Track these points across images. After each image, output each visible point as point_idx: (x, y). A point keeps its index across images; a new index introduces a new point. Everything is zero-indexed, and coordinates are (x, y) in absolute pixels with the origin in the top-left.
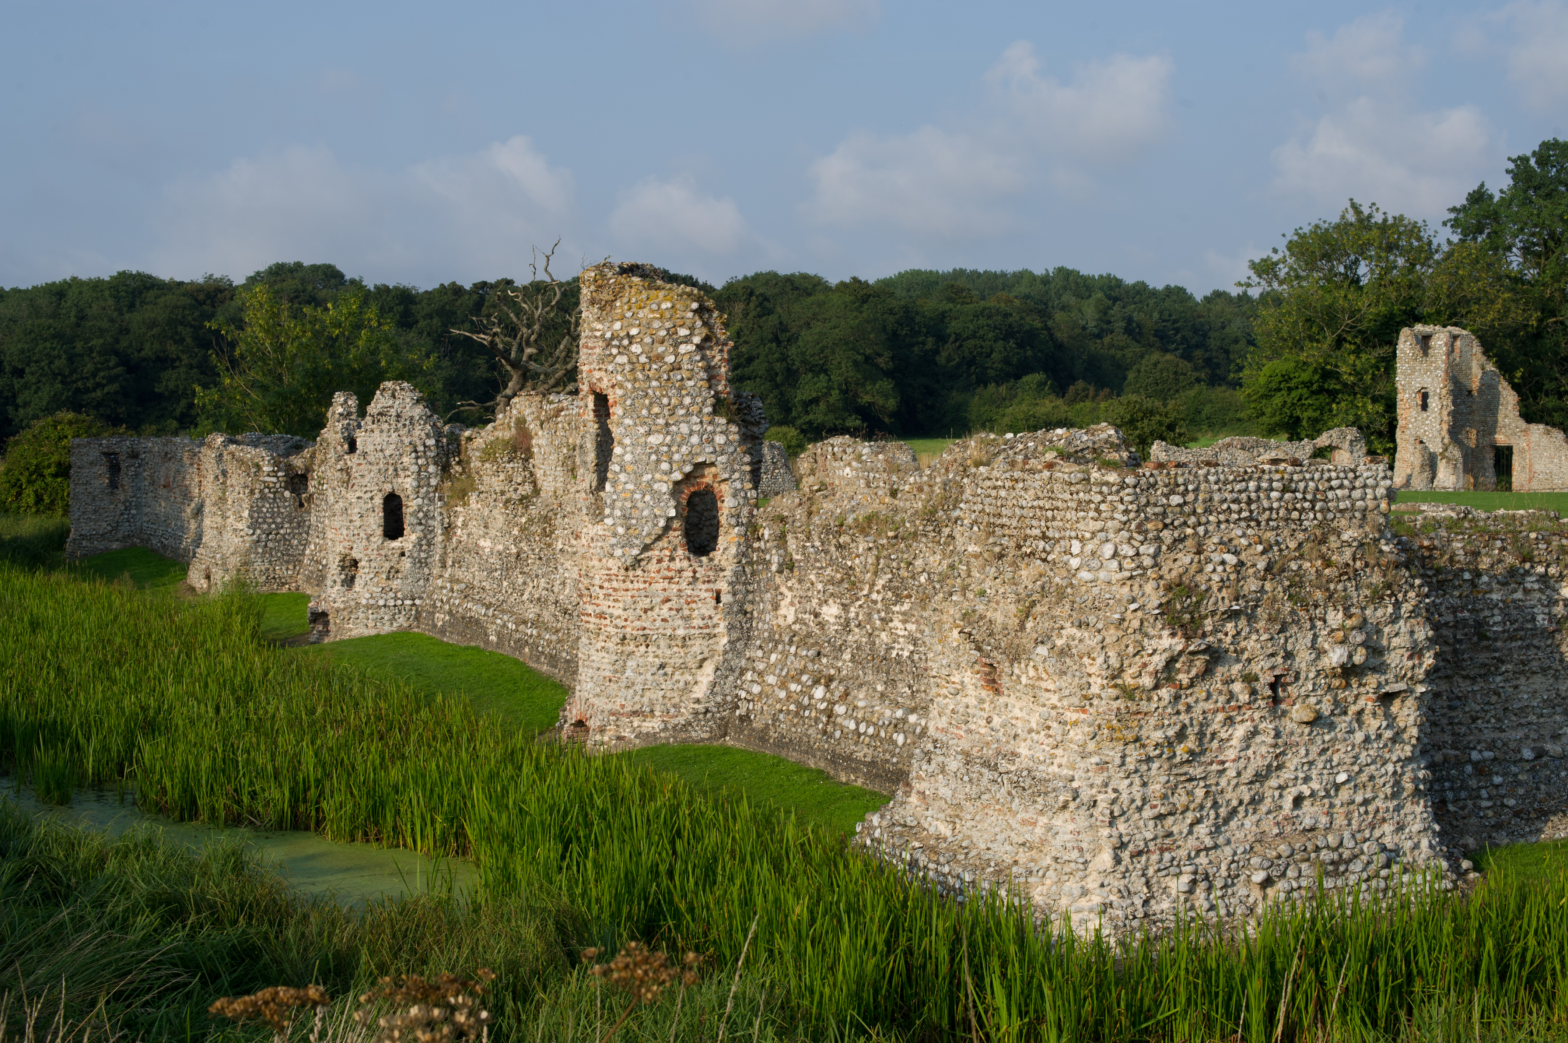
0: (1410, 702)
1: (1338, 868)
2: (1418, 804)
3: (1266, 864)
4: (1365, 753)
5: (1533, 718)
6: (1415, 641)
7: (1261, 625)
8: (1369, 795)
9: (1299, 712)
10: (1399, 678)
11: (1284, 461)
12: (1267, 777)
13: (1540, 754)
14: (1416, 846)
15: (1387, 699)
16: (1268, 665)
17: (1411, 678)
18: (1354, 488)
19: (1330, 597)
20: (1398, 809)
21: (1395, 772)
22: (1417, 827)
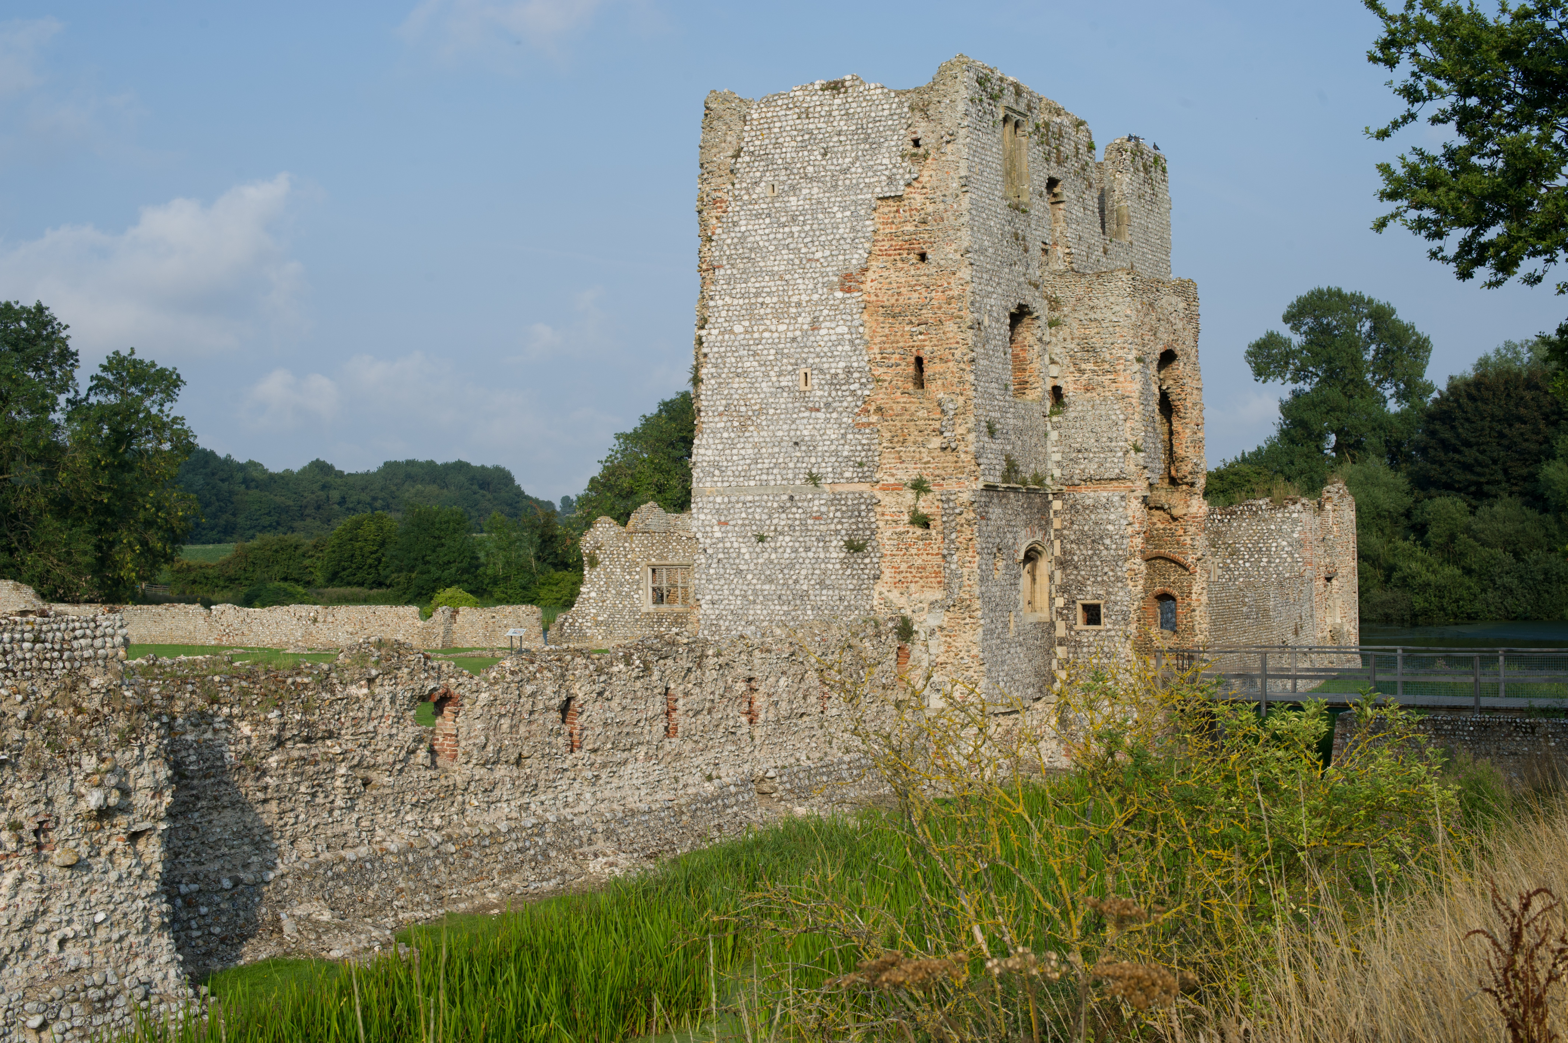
0: (154, 839)
1: (104, 1004)
2: (163, 936)
3: (42, 1008)
4: (118, 892)
5: (225, 850)
6: (157, 781)
7: (24, 772)
8: (123, 932)
9: (59, 856)
10: (145, 817)
11: (31, 612)
12: (34, 923)
13: (237, 882)
14: (165, 977)
15: (134, 837)
16: (31, 812)
17: (154, 817)
18: (95, 637)
19: (84, 743)
20: (148, 942)
21: (145, 908)
22: (165, 958)
